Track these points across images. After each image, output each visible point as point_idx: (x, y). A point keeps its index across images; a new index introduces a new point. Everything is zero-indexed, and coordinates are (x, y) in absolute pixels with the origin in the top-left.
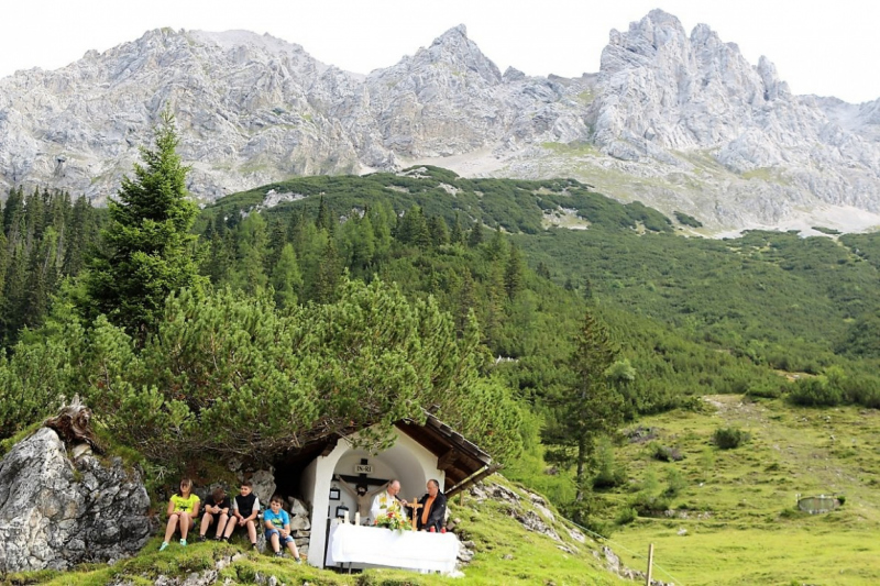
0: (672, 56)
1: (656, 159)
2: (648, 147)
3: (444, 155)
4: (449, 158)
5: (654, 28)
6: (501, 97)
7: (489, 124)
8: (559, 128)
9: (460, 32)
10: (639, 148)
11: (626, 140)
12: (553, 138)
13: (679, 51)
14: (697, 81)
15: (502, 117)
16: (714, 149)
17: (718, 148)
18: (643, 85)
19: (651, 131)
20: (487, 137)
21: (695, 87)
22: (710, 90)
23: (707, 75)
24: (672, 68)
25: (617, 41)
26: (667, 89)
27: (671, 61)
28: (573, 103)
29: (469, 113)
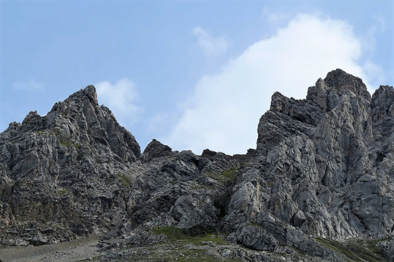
0: (341, 124)
1: (297, 249)
2: (289, 235)
3: (35, 243)
4: (40, 247)
5: (328, 92)
6: (134, 176)
7: (104, 207)
8: (180, 210)
9: (88, 95)
10: (277, 235)
11: (262, 224)
12: (170, 222)
13: (350, 119)
14: (370, 156)
15: (126, 200)
16: (383, 240)
17: (389, 238)
18: (298, 159)
19: (301, 215)
20: (98, 222)
21: (366, 162)
22: (385, 166)
23: (385, 148)
24: (340, 139)
25: (279, 108)
26: (332, 165)
27: (339, 131)
28: (211, 180)
29: (76, 193)
